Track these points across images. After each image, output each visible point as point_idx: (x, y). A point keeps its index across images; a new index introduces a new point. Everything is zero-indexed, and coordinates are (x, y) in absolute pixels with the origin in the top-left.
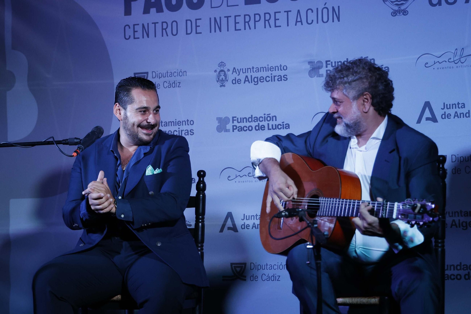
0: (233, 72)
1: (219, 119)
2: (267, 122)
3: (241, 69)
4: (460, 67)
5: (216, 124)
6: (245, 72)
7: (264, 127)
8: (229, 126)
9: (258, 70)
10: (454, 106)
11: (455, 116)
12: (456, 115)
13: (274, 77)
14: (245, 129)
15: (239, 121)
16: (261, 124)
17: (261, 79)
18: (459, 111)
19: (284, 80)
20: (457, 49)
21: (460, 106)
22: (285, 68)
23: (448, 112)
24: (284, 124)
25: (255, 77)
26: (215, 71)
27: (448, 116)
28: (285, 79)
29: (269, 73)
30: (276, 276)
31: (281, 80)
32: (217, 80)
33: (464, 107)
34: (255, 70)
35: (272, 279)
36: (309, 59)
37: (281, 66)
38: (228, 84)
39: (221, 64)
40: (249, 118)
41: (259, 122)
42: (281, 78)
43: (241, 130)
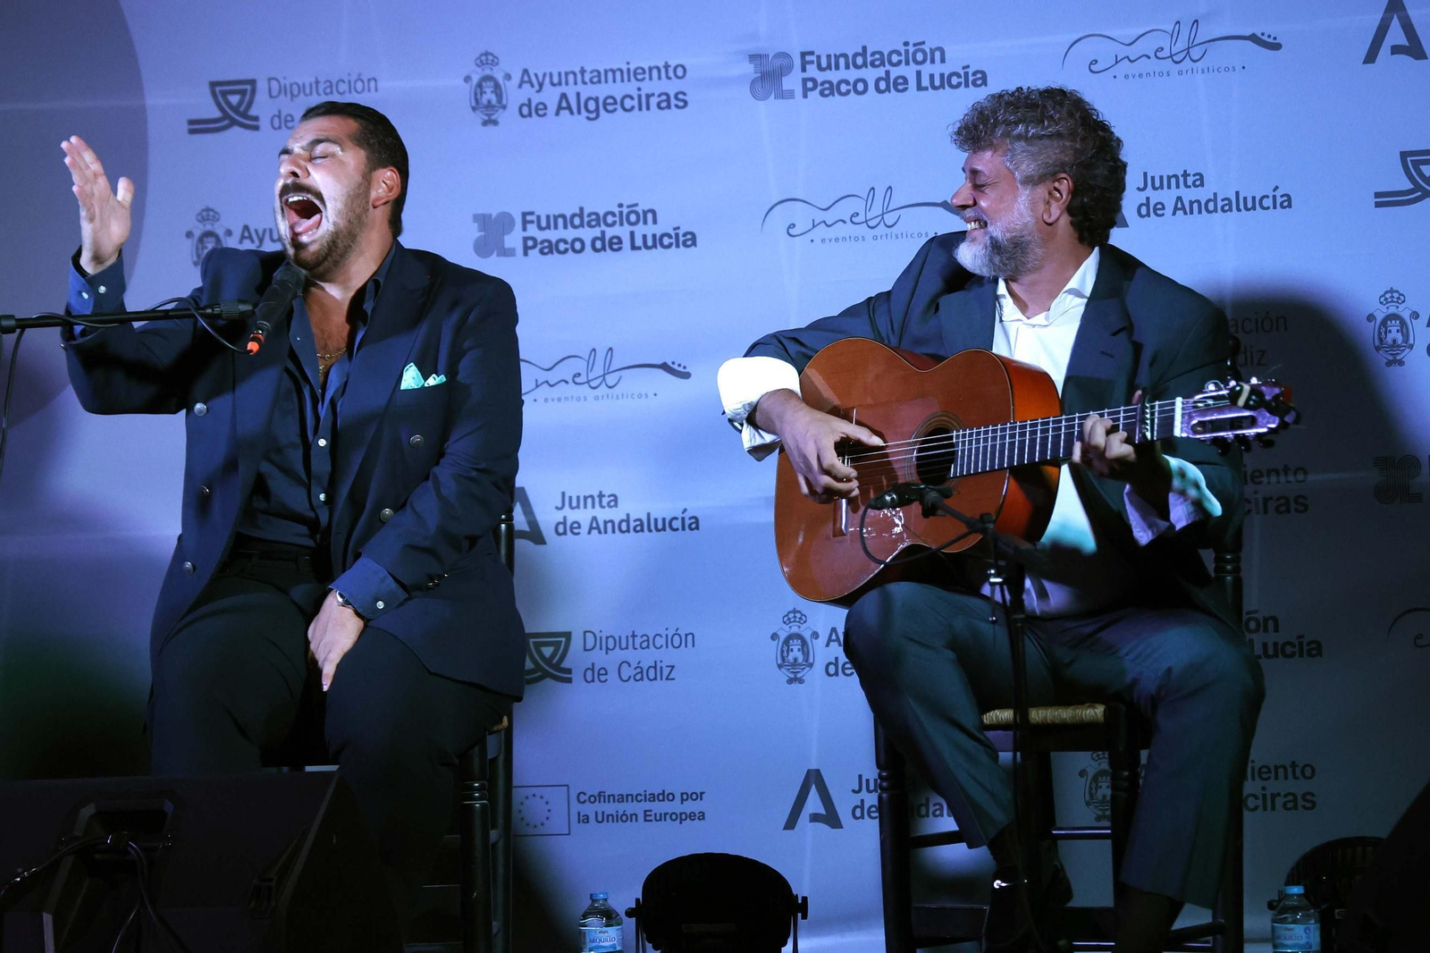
1: (483, 220)
2: (627, 228)
3: (544, 75)
4: (1190, 72)
5: (473, 233)
7: (620, 241)
8: (513, 240)
10: (1173, 181)
11: (1176, 209)
12: (1179, 206)
13: (648, 97)
14: (562, 246)
15: (544, 224)
16: (610, 232)
18: (1189, 195)
19: (677, 106)
20: (1178, 22)
21: (1190, 180)
23: (1155, 197)
24: (681, 232)
25: (589, 99)
26: (467, 79)
27: (1155, 210)
28: (681, 104)
29: (630, 88)
30: (661, 668)
31: (669, 107)
32: (473, 103)
33: (1202, 185)
35: (652, 675)
36: (752, 47)
38: (508, 118)
39: (484, 58)
40: (573, 216)
41: (603, 227)
42: (668, 100)
43: (551, 252)
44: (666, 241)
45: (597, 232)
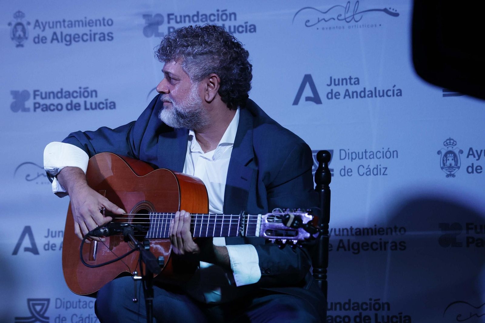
0: (35, 26)
1: (15, 94)
2: (83, 99)
3: (46, 23)
4: (354, 27)
5: (10, 100)
6: (53, 27)
7: (79, 106)
8: (29, 104)
9: (72, 24)
10: (344, 81)
11: (345, 95)
12: (347, 94)
13: (95, 34)
14: (52, 107)
15: (44, 96)
16: (75, 101)
17: (76, 38)
18: (352, 88)
19: (108, 40)
20: (349, 2)
21: (353, 81)
22: (110, 23)
23: (336, 89)
24: (108, 102)
25: (67, 35)
26: (10, 24)
27: (335, 96)
28: (110, 38)
29: (86, 30)
31: (104, 40)
32: (12, 36)
33: (358, 83)
34: (66, 24)
36: (144, 11)
37: (104, 19)
38: (28, 44)
39: (17, 14)
40: (58, 92)
41: (72, 98)
42: (104, 37)
43: (47, 110)
44: (101, 106)
45: (68, 101)
